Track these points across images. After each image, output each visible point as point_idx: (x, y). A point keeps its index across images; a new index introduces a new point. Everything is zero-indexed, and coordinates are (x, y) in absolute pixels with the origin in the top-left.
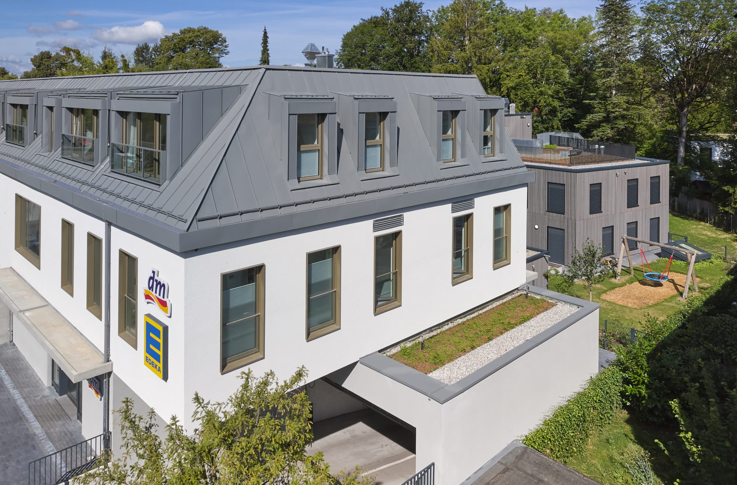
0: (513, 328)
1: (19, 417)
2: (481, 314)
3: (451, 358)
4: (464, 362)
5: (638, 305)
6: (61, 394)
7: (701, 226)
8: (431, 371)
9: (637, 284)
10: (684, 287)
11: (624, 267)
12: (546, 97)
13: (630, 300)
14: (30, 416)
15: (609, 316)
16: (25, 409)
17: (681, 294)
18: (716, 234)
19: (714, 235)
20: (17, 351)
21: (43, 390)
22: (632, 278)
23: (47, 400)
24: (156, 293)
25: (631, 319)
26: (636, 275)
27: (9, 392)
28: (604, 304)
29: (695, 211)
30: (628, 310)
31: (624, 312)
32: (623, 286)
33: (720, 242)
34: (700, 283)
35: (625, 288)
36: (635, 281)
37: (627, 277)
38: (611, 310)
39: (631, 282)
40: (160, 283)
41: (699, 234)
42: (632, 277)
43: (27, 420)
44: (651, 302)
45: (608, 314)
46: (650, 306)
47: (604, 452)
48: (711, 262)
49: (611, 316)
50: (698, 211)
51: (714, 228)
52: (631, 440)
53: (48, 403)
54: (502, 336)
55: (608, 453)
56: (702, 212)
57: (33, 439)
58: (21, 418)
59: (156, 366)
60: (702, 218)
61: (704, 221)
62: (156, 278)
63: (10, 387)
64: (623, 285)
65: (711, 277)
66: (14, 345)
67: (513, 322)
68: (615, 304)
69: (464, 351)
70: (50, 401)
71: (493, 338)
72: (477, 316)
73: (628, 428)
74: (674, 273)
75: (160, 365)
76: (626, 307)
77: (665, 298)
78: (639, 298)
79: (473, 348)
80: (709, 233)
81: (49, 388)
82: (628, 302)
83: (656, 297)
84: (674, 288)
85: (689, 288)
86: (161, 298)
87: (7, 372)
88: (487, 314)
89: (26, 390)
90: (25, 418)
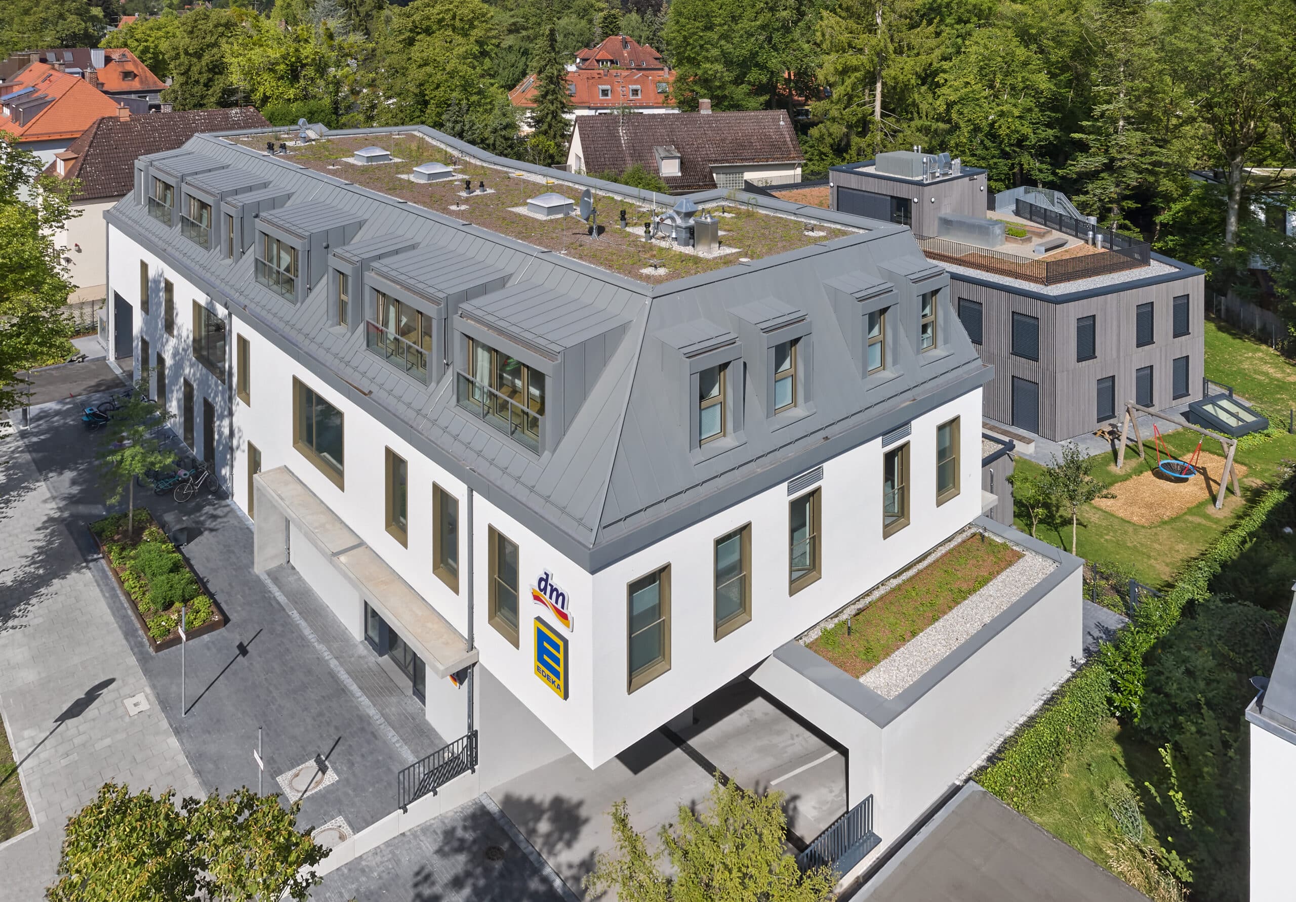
0: (965, 599)
1: (342, 691)
2: (922, 571)
3: (888, 652)
4: (905, 659)
5: (1147, 519)
6: (381, 655)
7: (1260, 354)
8: (863, 674)
9: (1148, 474)
10: (1219, 484)
11: (1131, 440)
12: (1010, 120)
13: (1136, 509)
14: (354, 688)
15: (1102, 540)
16: (343, 676)
17: (1214, 499)
18: (1283, 372)
19: (1279, 375)
20: (300, 579)
21: (355, 646)
22: (1141, 465)
23: (367, 663)
24: (551, 598)
25: (1135, 546)
26: (1149, 460)
27: (314, 647)
28: (1097, 516)
29: (1253, 326)
30: (1131, 530)
31: (1126, 532)
32: (1126, 480)
33: (1287, 390)
34: (1246, 476)
35: (1129, 483)
36: (1146, 471)
37: (1134, 463)
38: (1106, 528)
39: (1139, 471)
40: (556, 590)
41: (1255, 372)
42: (1141, 463)
43: (353, 695)
44: (1168, 514)
45: (1102, 537)
46: (1165, 523)
47: (1084, 784)
48: (1268, 435)
49: (1106, 540)
50: (1258, 326)
51: (1282, 359)
52: (1120, 766)
53: (368, 667)
54: (950, 614)
55: (1089, 785)
56: (1263, 329)
57: (369, 724)
58: (343, 690)
59: (553, 682)
60: (1263, 338)
61: (1266, 343)
62: (550, 581)
63: (313, 640)
64: (1126, 478)
65: (1263, 466)
66: (293, 568)
67: (964, 587)
68: (1112, 515)
69: (904, 640)
70: (370, 665)
71: (939, 618)
72: (917, 574)
73: (1117, 749)
74: (1207, 454)
75: (561, 683)
76: (1129, 522)
77: (1189, 505)
78: (1149, 506)
79: (914, 634)
80: (1271, 371)
81: (362, 642)
82: (1132, 513)
83: (1176, 504)
84: (1204, 485)
85: (1227, 488)
86: (559, 606)
87: (300, 614)
88: (929, 572)
89: (335, 645)
90: (349, 691)
